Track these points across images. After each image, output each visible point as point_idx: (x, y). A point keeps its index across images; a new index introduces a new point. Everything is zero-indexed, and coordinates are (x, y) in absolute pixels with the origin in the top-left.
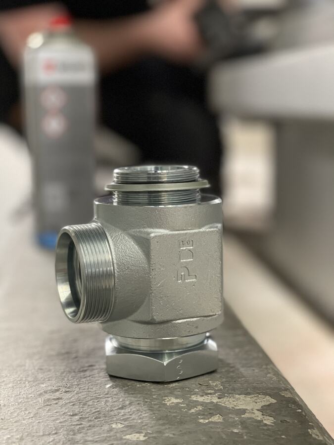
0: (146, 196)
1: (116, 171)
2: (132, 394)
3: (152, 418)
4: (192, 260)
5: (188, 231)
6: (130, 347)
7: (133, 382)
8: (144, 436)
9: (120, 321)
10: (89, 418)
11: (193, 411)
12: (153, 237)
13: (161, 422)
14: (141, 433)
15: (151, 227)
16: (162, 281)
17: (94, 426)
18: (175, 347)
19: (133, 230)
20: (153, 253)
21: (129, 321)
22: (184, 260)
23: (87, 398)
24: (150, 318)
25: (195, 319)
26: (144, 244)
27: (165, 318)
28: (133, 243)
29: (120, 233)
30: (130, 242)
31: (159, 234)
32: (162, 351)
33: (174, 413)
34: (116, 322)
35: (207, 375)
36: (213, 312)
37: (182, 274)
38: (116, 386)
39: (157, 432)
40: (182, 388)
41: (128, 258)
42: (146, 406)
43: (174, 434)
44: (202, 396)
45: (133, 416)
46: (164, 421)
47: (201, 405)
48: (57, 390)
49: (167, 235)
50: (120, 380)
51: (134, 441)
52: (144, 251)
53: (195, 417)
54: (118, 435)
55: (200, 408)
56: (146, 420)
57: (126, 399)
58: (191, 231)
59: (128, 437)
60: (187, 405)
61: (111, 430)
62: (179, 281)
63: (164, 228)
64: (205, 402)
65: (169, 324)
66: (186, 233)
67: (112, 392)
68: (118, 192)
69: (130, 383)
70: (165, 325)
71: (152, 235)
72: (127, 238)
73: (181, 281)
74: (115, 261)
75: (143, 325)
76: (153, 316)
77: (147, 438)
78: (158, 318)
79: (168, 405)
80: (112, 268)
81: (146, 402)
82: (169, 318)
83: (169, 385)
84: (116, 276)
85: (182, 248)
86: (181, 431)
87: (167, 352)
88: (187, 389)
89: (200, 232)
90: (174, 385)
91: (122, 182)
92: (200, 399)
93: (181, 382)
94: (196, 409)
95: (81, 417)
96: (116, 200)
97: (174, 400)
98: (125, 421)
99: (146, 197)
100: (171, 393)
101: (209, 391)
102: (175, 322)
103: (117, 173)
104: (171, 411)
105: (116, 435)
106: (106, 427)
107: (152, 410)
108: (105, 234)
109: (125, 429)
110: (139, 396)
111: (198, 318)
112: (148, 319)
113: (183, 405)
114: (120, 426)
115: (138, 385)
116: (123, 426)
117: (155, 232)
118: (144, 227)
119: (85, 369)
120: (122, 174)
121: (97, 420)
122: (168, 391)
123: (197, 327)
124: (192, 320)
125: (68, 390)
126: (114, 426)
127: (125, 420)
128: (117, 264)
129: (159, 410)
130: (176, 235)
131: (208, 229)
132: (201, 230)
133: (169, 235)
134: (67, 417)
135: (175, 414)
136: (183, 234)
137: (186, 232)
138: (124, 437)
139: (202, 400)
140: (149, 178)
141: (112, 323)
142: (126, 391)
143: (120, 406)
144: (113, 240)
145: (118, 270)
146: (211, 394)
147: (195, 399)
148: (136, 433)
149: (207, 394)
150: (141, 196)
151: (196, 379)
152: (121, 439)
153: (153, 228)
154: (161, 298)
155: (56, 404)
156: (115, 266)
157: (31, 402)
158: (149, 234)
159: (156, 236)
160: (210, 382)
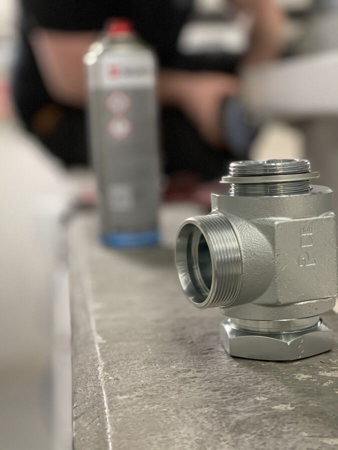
0: (262, 187)
1: (233, 164)
2: (262, 372)
3: (290, 391)
4: (311, 245)
5: (308, 219)
6: (249, 329)
7: (257, 362)
8: (291, 406)
9: (244, 305)
10: (232, 393)
11: (325, 384)
12: (278, 225)
13: (300, 394)
14: (288, 404)
15: (275, 216)
16: (286, 266)
17: (239, 400)
18: (293, 329)
19: (257, 219)
20: (277, 240)
21: (253, 305)
22: (305, 246)
23: (220, 377)
24: (275, 301)
25: (315, 301)
26: (269, 231)
27: (289, 301)
28: (257, 231)
29: (244, 222)
30: (254, 230)
31: (283, 222)
32: (279, 332)
33: (309, 386)
34: (239, 306)
35: (324, 354)
36: (331, 295)
37: (303, 259)
38: (243, 366)
39: (301, 403)
40: (307, 366)
41: (253, 245)
42: (279, 382)
43: (318, 404)
44: (329, 372)
45: (272, 390)
46: (304, 394)
47: (332, 379)
48: (189, 370)
49: (290, 223)
50: (245, 360)
51: (283, 411)
52: (268, 239)
53: (330, 390)
54: (266, 406)
55: (331, 382)
56: (286, 394)
57: (258, 376)
58: (310, 219)
59: (276, 407)
60: (319, 380)
61: (256, 402)
62: (301, 266)
63: (286, 217)
64: (334, 377)
65: (292, 306)
66: (306, 221)
67: (242, 370)
68: (235, 184)
69: (254, 363)
70: (288, 307)
71: (276, 223)
72: (251, 227)
73: (302, 265)
74: (242, 248)
75: (267, 308)
76: (277, 299)
77: (294, 408)
78: (282, 300)
79: (300, 380)
80: (239, 255)
81: (278, 378)
82: (292, 301)
83: (292, 364)
84: (243, 261)
85: (302, 235)
86: (323, 401)
87: (284, 333)
88: (311, 366)
89: (317, 220)
90: (297, 363)
91: (238, 174)
92: (329, 374)
93: (302, 360)
94: (327, 383)
95: (222, 392)
96: (233, 192)
97: (303, 376)
98: (266, 395)
99: (262, 189)
100: (298, 370)
101: (333, 368)
102: (297, 304)
103: (234, 167)
104: (306, 385)
105: (264, 407)
106: (251, 400)
107: (287, 385)
108: (230, 223)
109: (270, 401)
110: (268, 373)
111: (317, 300)
112: (273, 301)
113: (314, 380)
114: (263, 399)
115: (263, 364)
116: (266, 398)
117: (279, 221)
118: (268, 216)
119: (206, 352)
120: (239, 167)
121: (239, 394)
122: (295, 369)
123: (316, 309)
124: (312, 302)
125: (199, 370)
126: (258, 399)
127: (266, 393)
128: (244, 251)
129: (294, 385)
130: (297, 222)
131: (325, 216)
132: (320, 217)
133: (292, 222)
134: (211, 393)
135: (310, 388)
136: (303, 221)
137: (306, 219)
138: (273, 408)
139: (330, 375)
140: (266, 170)
141: (235, 307)
142: (254, 370)
143: (255, 382)
144: (238, 229)
145: (245, 257)
146: (336, 370)
147: (322, 374)
148: (282, 404)
149: (333, 370)
150: (258, 187)
151: (316, 357)
152: (271, 409)
153: (276, 217)
154: (285, 281)
155: (194, 381)
156: (243, 253)
157: (170, 381)
158: (273, 222)
159: (280, 224)
160: (330, 360)
